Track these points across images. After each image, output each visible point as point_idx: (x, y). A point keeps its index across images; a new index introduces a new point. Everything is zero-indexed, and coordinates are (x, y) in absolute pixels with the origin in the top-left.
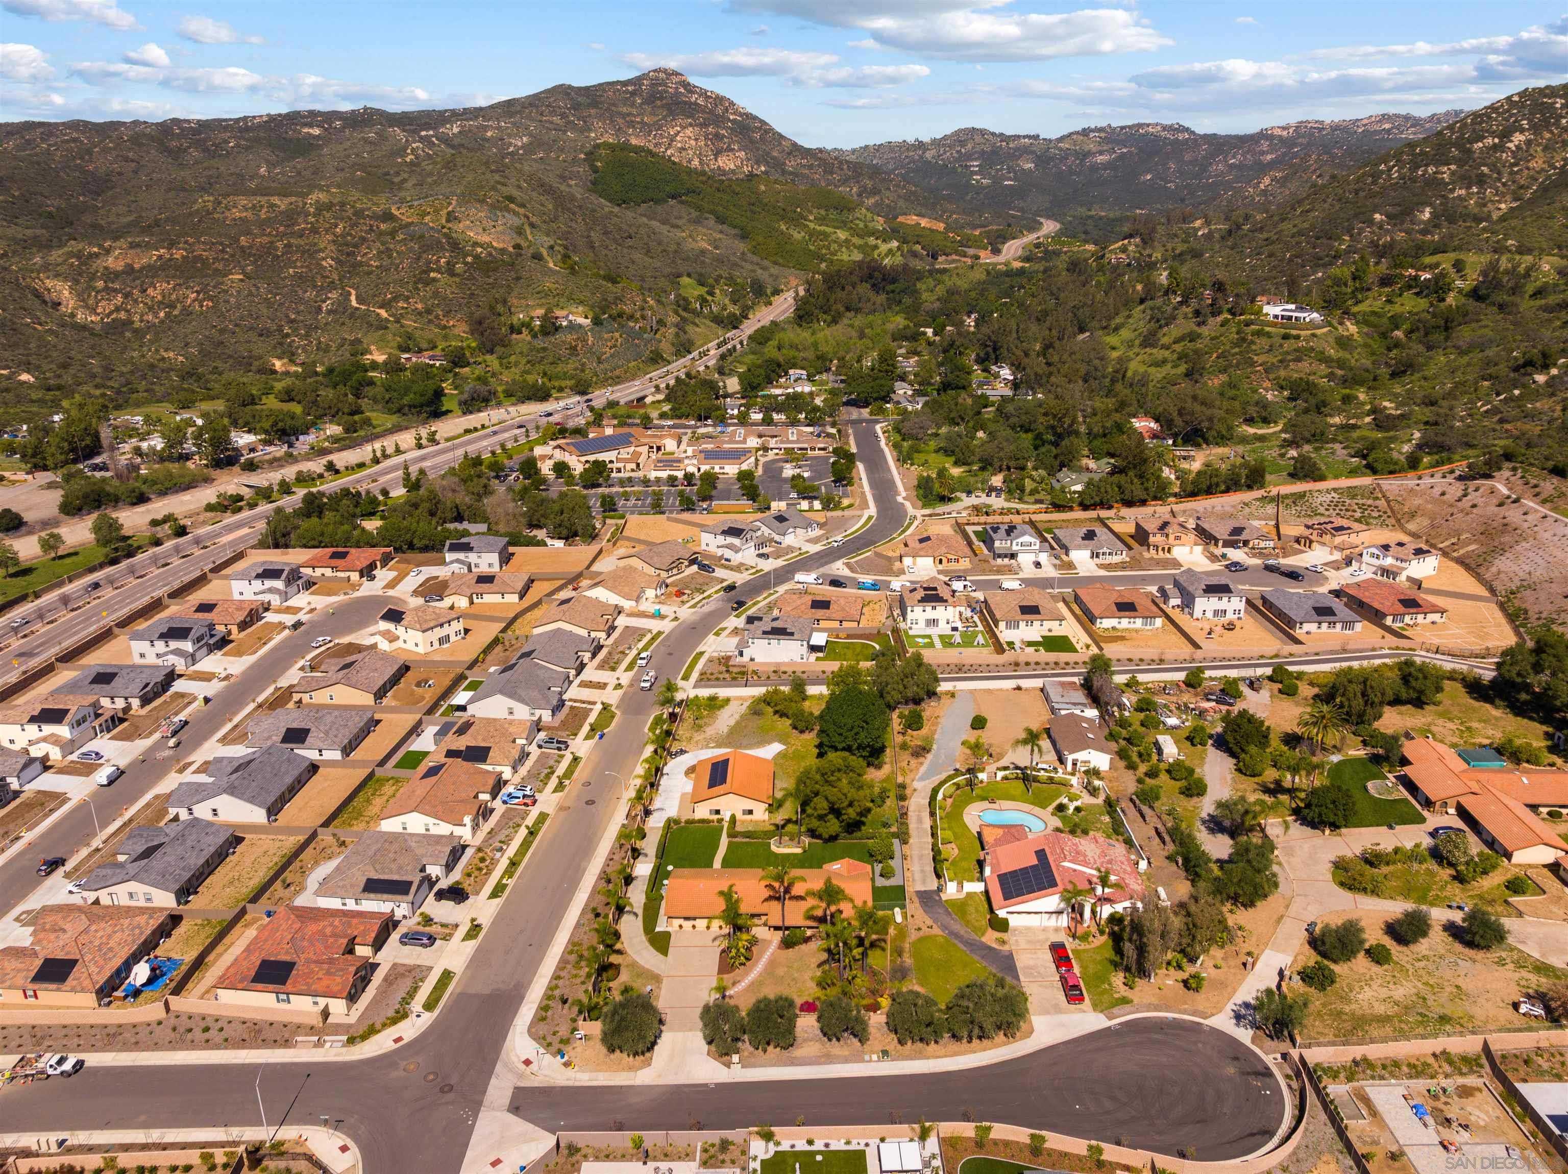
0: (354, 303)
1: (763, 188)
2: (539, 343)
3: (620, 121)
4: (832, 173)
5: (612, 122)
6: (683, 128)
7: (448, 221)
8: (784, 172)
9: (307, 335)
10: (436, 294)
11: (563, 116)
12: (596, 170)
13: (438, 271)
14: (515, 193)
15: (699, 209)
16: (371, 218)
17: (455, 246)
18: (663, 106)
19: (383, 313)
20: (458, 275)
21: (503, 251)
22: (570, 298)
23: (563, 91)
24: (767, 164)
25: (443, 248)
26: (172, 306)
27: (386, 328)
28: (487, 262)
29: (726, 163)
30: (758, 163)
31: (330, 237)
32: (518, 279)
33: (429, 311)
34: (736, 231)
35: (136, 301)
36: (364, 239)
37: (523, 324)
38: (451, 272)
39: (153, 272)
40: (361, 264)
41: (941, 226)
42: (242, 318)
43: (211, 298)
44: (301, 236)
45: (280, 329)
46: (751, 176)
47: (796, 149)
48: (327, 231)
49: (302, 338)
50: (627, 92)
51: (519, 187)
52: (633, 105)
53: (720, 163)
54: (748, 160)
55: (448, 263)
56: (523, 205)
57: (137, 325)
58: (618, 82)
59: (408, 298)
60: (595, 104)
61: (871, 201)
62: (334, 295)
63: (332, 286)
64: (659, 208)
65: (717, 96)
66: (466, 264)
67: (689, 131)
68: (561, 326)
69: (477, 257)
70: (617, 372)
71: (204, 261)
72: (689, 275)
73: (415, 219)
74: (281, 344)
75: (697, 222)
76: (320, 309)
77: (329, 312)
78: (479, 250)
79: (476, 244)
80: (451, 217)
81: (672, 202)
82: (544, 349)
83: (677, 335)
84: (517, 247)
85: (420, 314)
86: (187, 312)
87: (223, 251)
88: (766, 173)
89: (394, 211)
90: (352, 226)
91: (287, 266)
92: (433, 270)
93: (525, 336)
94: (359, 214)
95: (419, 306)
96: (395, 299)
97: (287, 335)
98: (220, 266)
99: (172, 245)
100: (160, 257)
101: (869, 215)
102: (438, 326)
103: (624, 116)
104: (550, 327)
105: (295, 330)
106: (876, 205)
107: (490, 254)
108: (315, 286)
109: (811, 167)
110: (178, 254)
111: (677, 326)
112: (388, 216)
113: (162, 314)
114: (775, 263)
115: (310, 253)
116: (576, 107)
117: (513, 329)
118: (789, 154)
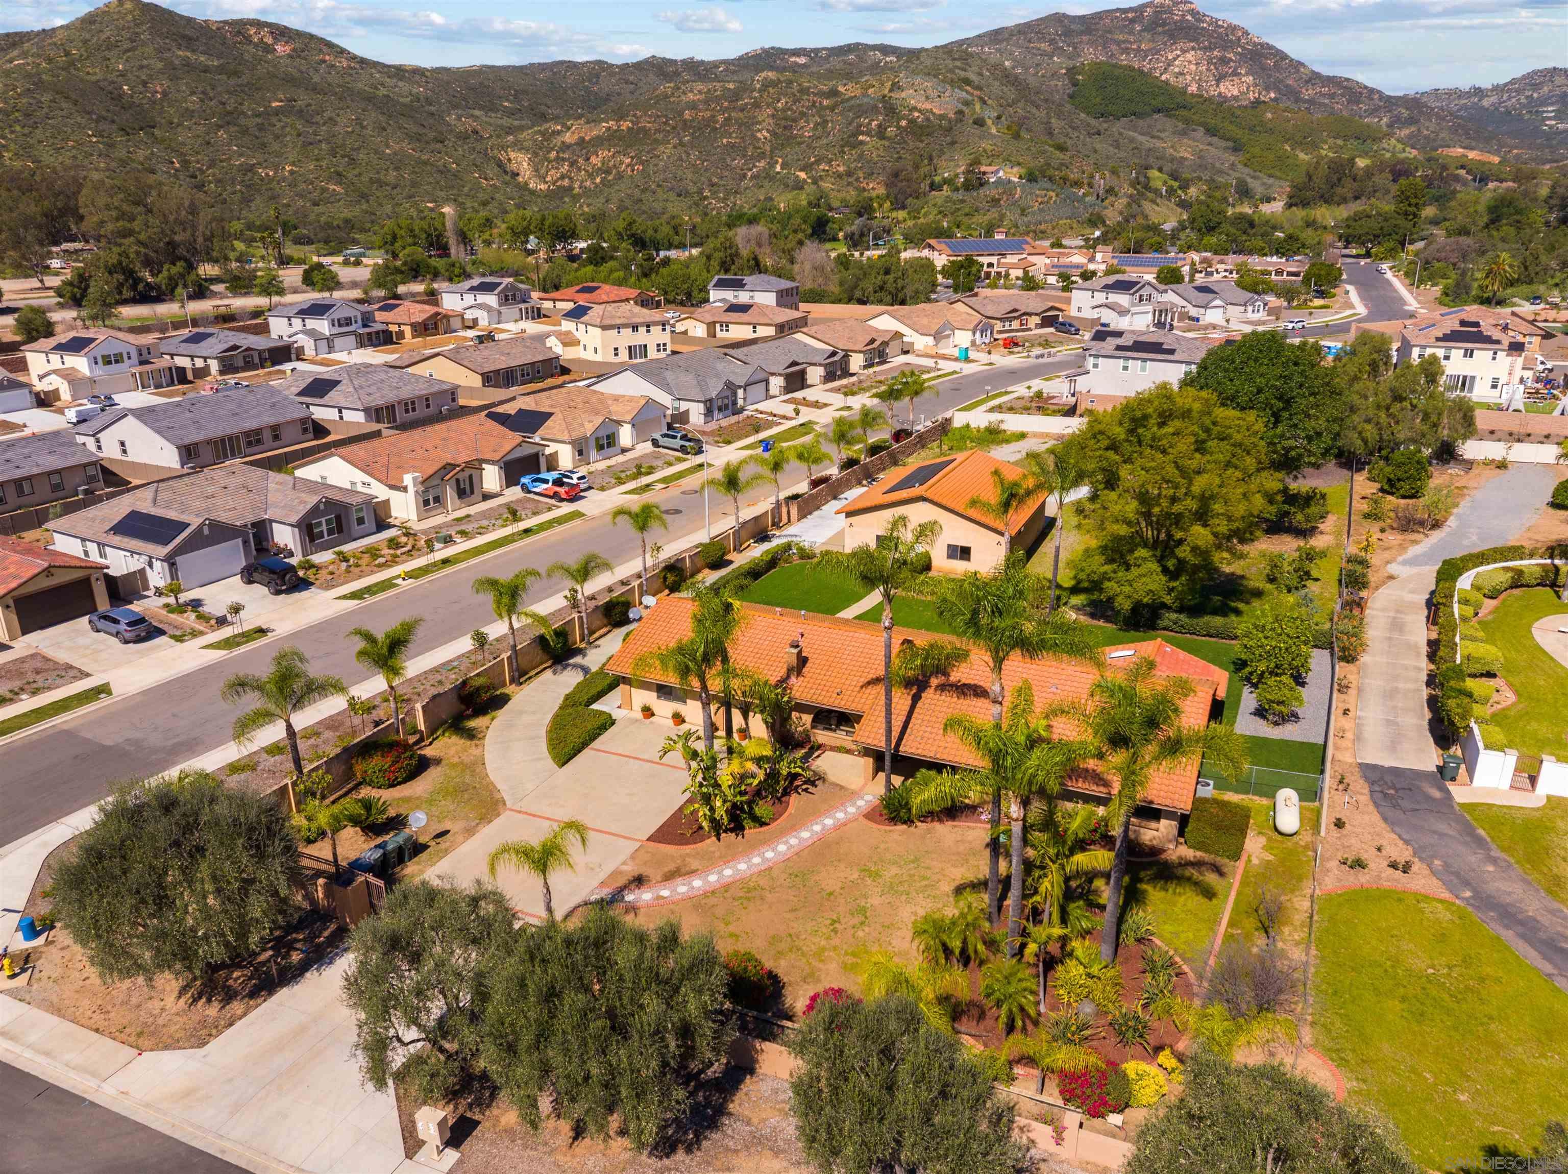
0: (778, 169)
1: (1269, 116)
2: (960, 195)
3: (1114, 47)
4: (1358, 103)
5: (1105, 48)
6: (1184, 51)
7: (891, 91)
8: (1298, 100)
9: (725, 199)
10: (861, 156)
11: (1052, 42)
12: (1075, 84)
13: (868, 134)
14: (973, 77)
15: (1187, 121)
16: (815, 94)
17: (891, 110)
18: (1164, 33)
19: (802, 175)
20: (889, 139)
21: (942, 117)
22: (1007, 160)
23: (1059, 19)
24: (1278, 90)
25: (878, 112)
26: (608, 172)
27: (802, 188)
28: (921, 127)
29: (1229, 88)
30: (1267, 89)
31: (770, 111)
32: (953, 143)
33: (849, 174)
34: (1230, 144)
35: (579, 169)
36: (803, 114)
37: (945, 181)
38: (881, 133)
39: (599, 142)
40: (796, 137)
41: (1496, 160)
42: (665, 180)
43: (642, 163)
44: (742, 110)
45: (701, 192)
46: (1257, 103)
47: (1315, 78)
48: (768, 105)
49: (719, 200)
50: (1127, 19)
51: (981, 74)
52: (1131, 32)
53: (1222, 88)
54: (1256, 85)
55: (879, 126)
56: (979, 88)
57: (576, 191)
58: (1118, 10)
59: (831, 160)
60: (1088, 31)
61: (1405, 132)
62: (762, 164)
63: (762, 156)
64: (1141, 122)
65: (1230, 25)
66: (899, 127)
67: (1190, 56)
68: (987, 182)
69: (912, 122)
70: (1043, 227)
71: (645, 131)
72: (1160, 170)
73: (858, 92)
74: (697, 205)
75: (1184, 133)
76: (745, 176)
77: (754, 177)
78: (916, 114)
79: (915, 109)
80: (896, 87)
81: (1156, 116)
82: (963, 201)
83: (1129, 204)
84: (960, 112)
85: (840, 176)
86: (620, 177)
87: (665, 123)
88: (1275, 100)
89: (841, 89)
90: (794, 102)
91: (722, 137)
92: (862, 133)
93: (946, 191)
94: (804, 91)
95: (841, 169)
96: (818, 162)
97: (706, 198)
98: (659, 136)
99: (621, 118)
100: (609, 129)
101: (1400, 146)
102: (856, 188)
103: (1118, 43)
104: (975, 182)
105: (714, 193)
106: (1411, 136)
107: (928, 119)
108: (744, 156)
109: (1332, 96)
110: (626, 125)
111: (1131, 196)
112: (834, 93)
113: (598, 180)
114: (1270, 176)
115: (749, 125)
116: (1068, 33)
117: (933, 187)
118: (1307, 82)
